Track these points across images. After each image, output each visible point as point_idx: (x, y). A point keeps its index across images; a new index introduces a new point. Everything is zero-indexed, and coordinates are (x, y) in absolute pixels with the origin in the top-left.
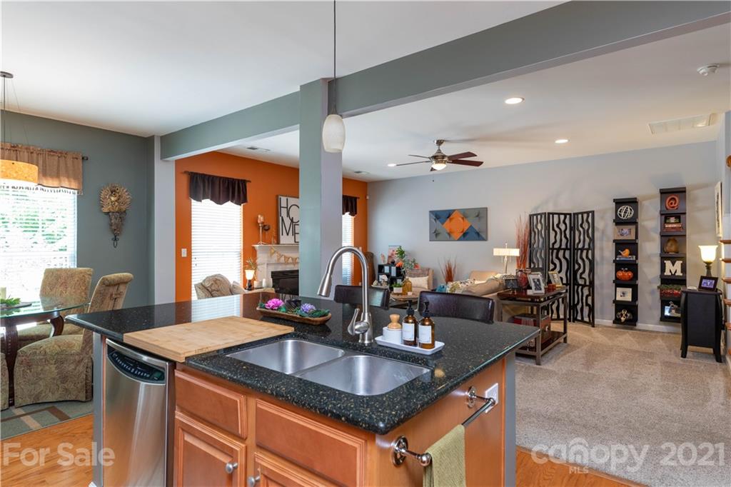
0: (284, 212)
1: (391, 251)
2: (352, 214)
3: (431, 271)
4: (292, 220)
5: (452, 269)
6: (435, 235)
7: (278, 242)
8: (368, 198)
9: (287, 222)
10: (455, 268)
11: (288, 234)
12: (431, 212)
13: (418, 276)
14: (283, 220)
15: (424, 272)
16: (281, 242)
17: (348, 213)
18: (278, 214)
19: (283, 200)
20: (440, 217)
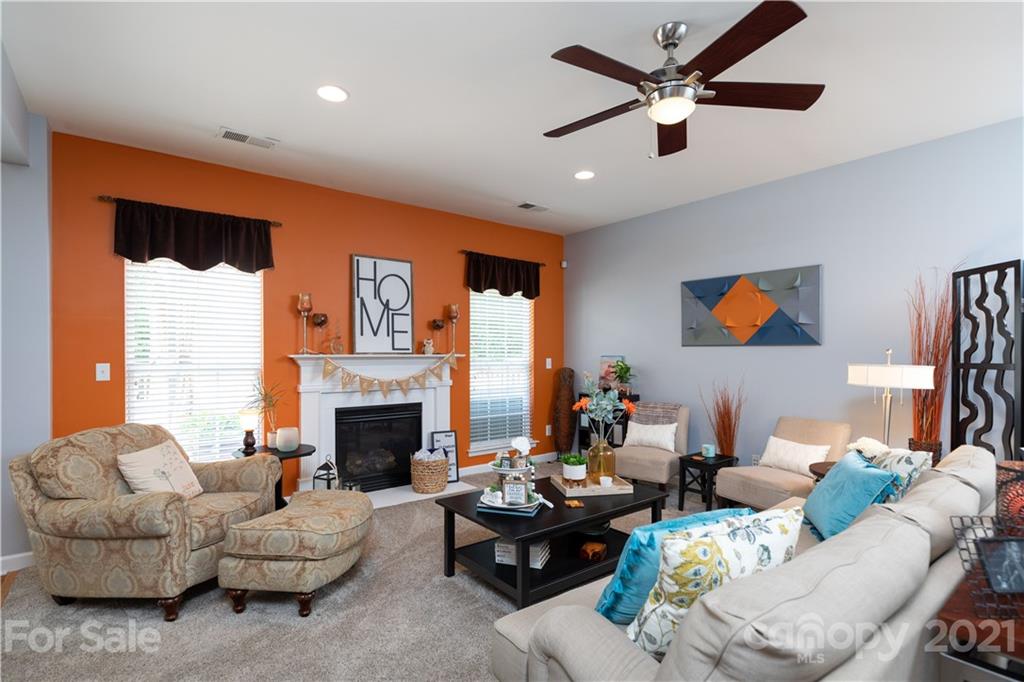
0: (366, 290)
1: (606, 367)
2: (527, 295)
3: (683, 414)
4: (386, 306)
5: (733, 411)
6: (694, 335)
7: (352, 350)
8: (564, 265)
9: (375, 309)
10: (739, 406)
11: (375, 334)
12: (685, 284)
13: (655, 422)
14: (363, 303)
15: (667, 416)
16: (359, 348)
17: (520, 293)
18: (352, 292)
19: (366, 266)
20: (707, 293)
